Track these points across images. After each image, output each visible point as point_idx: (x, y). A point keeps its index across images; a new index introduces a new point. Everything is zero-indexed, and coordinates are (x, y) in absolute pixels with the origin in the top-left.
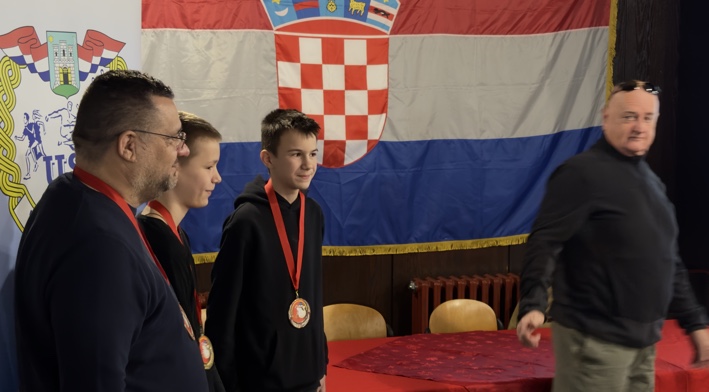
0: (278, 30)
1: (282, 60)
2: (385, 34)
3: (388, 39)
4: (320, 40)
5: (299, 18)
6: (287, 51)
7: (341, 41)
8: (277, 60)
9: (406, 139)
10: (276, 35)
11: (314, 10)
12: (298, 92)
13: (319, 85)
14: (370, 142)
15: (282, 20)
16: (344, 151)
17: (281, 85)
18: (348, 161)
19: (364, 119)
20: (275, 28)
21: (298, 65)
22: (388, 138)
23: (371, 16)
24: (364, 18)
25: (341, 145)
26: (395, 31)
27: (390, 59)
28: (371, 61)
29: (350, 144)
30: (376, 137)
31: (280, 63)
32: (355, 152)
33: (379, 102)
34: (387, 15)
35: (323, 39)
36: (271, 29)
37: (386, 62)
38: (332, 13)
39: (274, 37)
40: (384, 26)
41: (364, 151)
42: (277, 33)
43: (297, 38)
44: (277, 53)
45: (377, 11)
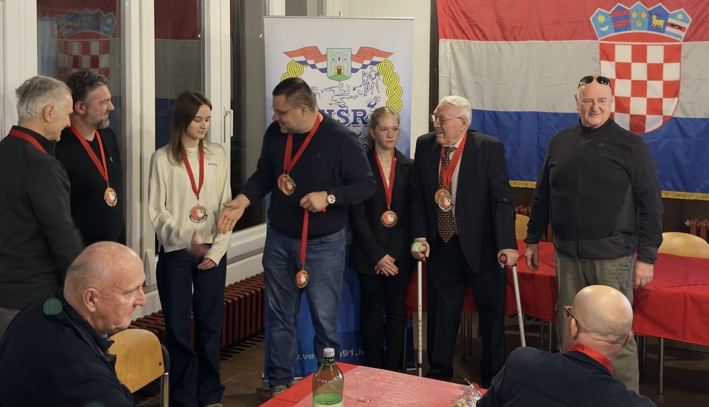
0: (602, 40)
1: (603, 60)
2: (679, 41)
3: (681, 45)
4: (631, 46)
5: (616, 31)
6: (607, 54)
7: (645, 47)
8: (600, 60)
9: (693, 116)
10: (601, 44)
11: (628, 26)
12: (614, 81)
13: (629, 77)
14: (664, 117)
15: (604, 33)
16: (644, 122)
18: (648, 129)
19: (660, 100)
20: (599, 39)
21: (614, 63)
22: (679, 115)
23: (668, 29)
24: (663, 31)
25: (643, 118)
26: (686, 39)
27: (682, 59)
28: (667, 60)
29: (650, 118)
30: (670, 114)
31: (602, 62)
32: (653, 123)
33: (672, 90)
34: (680, 28)
35: (633, 46)
36: (595, 38)
37: (678, 60)
38: (640, 28)
39: (598, 45)
40: (678, 36)
41: (660, 123)
42: (602, 42)
43: (614, 45)
44: (601, 55)
45: (673, 25)
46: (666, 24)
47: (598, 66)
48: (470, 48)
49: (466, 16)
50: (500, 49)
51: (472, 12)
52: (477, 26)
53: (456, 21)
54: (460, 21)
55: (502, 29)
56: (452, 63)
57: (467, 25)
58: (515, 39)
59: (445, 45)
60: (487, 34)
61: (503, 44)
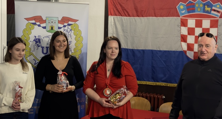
0: (182, 17)
1: (182, 26)
2: (217, 18)
3: (218, 20)
4: (195, 20)
5: (188, 13)
6: (184, 23)
7: (202, 20)
8: (181, 26)
10: (181, 19)
11: (194, 10)
12: (186, 36)
13: (194, 34)
15: (183, 14)
17: (181, 34)
20: (181, 17)
21: (187, 28)
23: (212, 12)
24: (210, 13)
26: (221, 17)
28: (211, 27)
31: (182, 27)
34: (218, 12)
35: (196, 20)
36: (180, 17)
37: (217, 27)
38: (199, 12)
39: (180, 19)
40: (217, 15)
42: (182, 18)
44: (181, 24)
45: (215, 10)
46: (212, 10)
47: (180, 29)
48: (122, 20)
49: (121, 5)
50: (135, 21)
51: (123, 3)
52: (125, 10)
53: (116, 8)
54: (118, 8)
55: (137, 11)
56: (114, 27)
57: (121, 9)
58: (143, 16)
59: (111, 18)
60: (130, 14)
61: (137, 18)
